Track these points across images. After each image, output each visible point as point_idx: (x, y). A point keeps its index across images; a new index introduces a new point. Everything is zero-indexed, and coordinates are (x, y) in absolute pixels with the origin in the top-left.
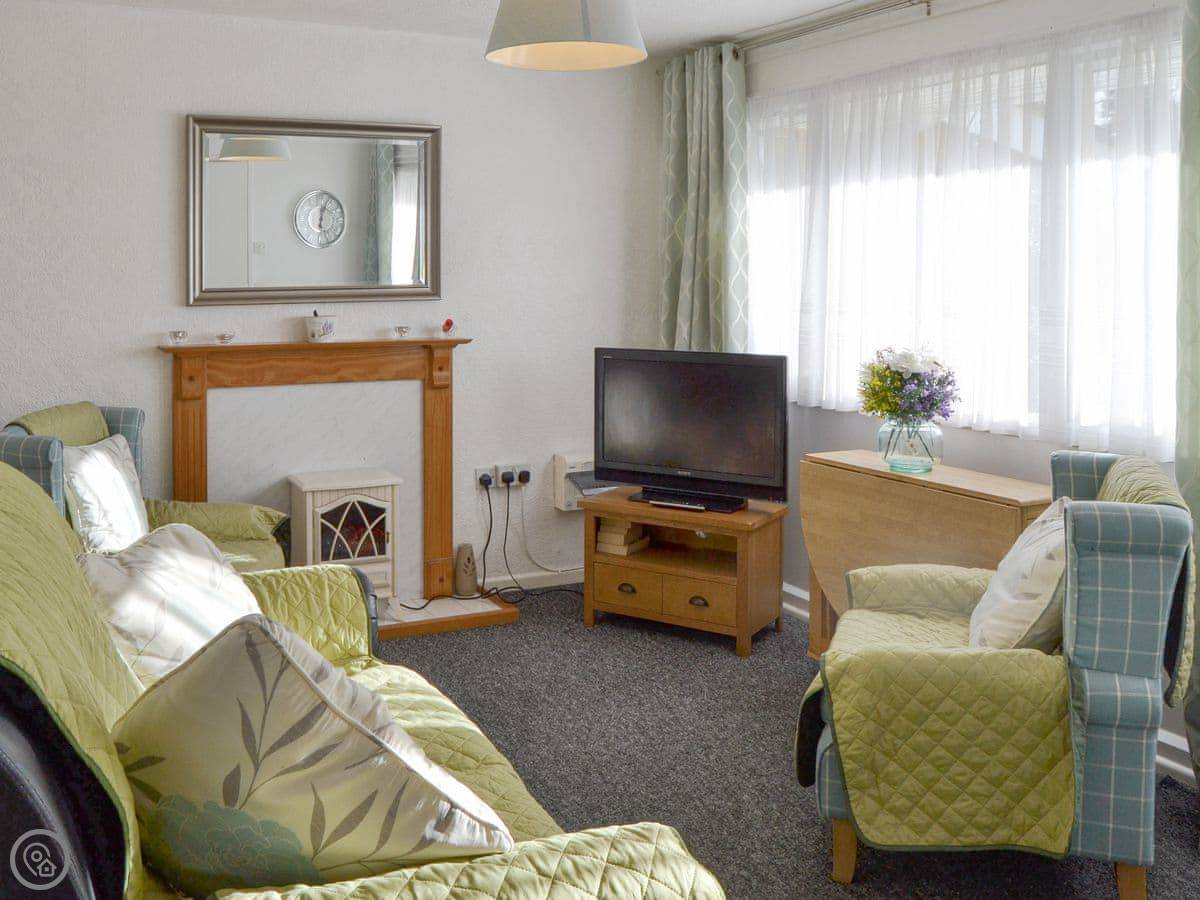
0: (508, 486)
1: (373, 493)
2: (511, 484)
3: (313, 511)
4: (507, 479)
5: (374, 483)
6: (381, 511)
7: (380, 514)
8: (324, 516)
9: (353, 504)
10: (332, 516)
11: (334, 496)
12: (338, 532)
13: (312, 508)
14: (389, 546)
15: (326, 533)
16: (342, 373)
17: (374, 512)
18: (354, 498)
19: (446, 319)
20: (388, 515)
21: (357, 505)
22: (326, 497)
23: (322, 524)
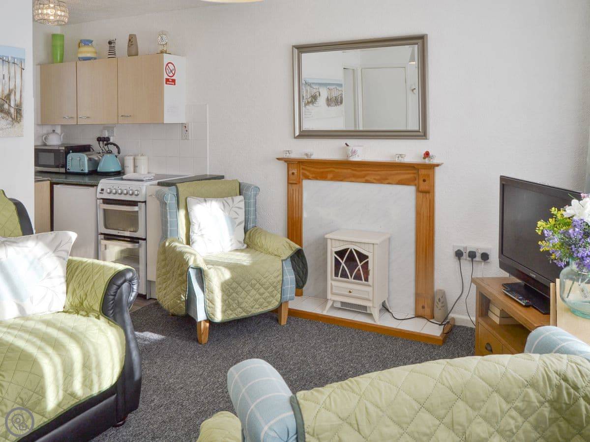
0: (472, 261)
1: (362, 246)
2: (474, 259)
3: (331, 250)
4: (472, 255)
5: (363, 241)
6: (367, 257)
7: (366, 259)
8: (337, 253)
9: (351, 250)
10: (341, 254)
11: (342, 243)
12: (343, 264)
13: (330, 248)
14: (370, 277)
15: (337, 264)
16: (367, 178)
17: (363, 257)
18: (352, 247)
19: (425, 151)
20: (370, 260)
21: (353, 250)
22: (337, 243)
23: (335, 258)
